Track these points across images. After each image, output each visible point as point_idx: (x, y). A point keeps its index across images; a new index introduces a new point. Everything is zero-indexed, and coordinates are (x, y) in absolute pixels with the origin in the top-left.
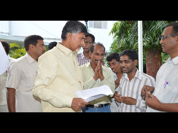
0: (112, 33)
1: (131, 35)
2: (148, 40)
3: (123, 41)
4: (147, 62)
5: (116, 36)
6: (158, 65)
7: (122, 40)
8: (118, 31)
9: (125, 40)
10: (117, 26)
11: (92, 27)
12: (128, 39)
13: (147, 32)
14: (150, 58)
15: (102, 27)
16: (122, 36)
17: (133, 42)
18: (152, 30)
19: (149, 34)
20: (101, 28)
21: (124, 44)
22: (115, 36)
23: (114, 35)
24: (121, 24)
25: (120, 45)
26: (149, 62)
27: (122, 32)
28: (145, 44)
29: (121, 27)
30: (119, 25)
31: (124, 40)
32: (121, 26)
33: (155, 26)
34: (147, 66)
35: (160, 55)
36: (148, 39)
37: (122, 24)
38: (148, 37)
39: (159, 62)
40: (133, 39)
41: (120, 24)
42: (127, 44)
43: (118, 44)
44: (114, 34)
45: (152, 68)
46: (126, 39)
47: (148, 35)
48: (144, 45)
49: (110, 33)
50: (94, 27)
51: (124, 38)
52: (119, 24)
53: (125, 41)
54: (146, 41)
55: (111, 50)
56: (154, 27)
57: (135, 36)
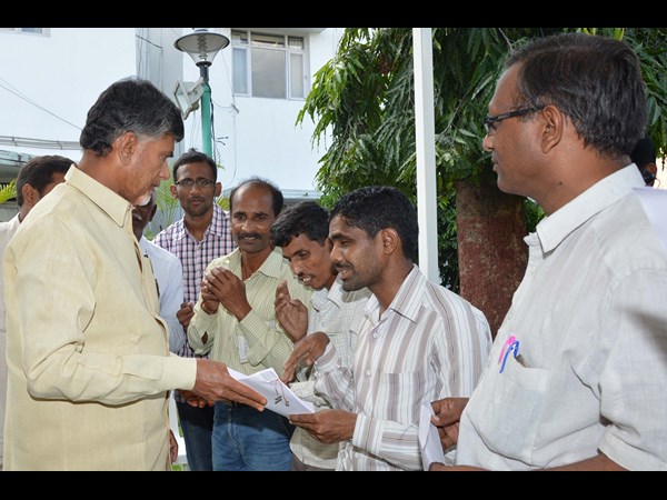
0: (312, 113)
1: (392, 119)
2: (461, 141)
3: (357, 145)
4: (462, 238)
5: (326, 124)
6: (512, 251)
7: (350, 144)
8: (334, 104)
9: (365, 142)
10: (328, 80)
11: (246, 92)
12: (375, 139)
13: (458, 103)
14: (473, 222)
15: (288, 94)
16: (352, 123)
17: (398, 148)
18: (478, 96)
19: (468, 114)
20: (283, 96)
21: (359, 161)
22: (321, 127)
23: (317, 122)
24: (346, 74)
25: (342, 163)
26: (469, 240)
27: (354, 105)
28: (447, 156)
29: (348, 86)
30: (339, 76)
31: (360, 141)
32: (345, 78)
33: (491, 78)
34: (460, 257)
35: (518, 209)
36: (462, 136)
37: (348, 70)
38: (466, 128)
39: (514, 236)
40: (398, 139)
41: (342, 72)
42: (374, 160)
43: (334, 159)
44: (318, 118)
45: (485, 265)
46: (369, 137)
47: (465, 120)
48: (444, 160)
49: (302, 113)
50: (255, 95)
51: (359, 132)
52: (337, 71)
53: (364, 147)
54: (452, 144)
55: (323, 189)
56: (487, 81)
57: (406, 121)
